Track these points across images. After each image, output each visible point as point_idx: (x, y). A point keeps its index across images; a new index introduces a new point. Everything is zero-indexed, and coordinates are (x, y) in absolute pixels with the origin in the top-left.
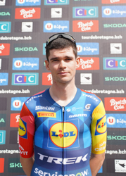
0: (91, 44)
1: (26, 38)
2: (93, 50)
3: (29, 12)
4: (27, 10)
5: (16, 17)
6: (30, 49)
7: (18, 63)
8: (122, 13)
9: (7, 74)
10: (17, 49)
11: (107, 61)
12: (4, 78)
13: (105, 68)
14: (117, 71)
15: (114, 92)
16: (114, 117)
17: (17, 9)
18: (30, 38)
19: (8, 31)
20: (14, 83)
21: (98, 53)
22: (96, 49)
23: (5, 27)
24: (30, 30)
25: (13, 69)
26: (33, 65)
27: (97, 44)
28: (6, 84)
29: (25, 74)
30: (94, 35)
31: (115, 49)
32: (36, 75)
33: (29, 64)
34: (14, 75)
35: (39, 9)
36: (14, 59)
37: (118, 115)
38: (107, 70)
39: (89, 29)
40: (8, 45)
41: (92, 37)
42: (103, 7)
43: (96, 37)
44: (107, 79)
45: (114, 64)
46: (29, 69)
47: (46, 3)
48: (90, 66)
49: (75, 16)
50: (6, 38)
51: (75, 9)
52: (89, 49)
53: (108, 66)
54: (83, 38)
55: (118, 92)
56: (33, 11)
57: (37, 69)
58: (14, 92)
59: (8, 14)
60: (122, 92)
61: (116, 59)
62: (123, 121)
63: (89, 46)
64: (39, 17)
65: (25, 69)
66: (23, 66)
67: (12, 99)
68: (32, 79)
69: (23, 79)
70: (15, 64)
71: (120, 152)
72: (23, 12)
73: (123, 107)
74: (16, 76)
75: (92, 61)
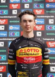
0: (41, 19)
1: (14, 17)
2: (42, 22)
3: (15, 5)
4: (14, 5)
5: (10, 8)
6: (16, 22)
7: (11, 28)
8: (54, 6)
9: (7, 32)
10: (11, 22)
11: (48, 27)
12: (6, 34)
13: (47, 29)
14: (52, 31)
15: (50, 39)
16: (50, 49)
17: (10, 4)
18: (16, 17)
19: (7, 14)
20: (9, 36)
21: (44, 23)
22: (43, 22)
23: (5, 12)
24: (16, 13)
25: (9, 30)
26: (17, 28)
27: (44, 20)
28: (7, 36)
29: (14, 32)
30: (42, 16)
31: (51, 21)
32: (19, 32)
33: (16, 28)
34: (10, 32)
35: (20, 4)
36: (9, 26)
37: (52, 49)
38: (47, 31)
39: (40, 13)
40: (7, 20)
41: (41, 17)
42: (46, 4)
43: (43, 17)
44: (47, 34)
45: (50, 28)
46: (16, 30)
47: (22, 2)
48: (40, 29)
49: (34, 8)
50: (6, 17)
51: (34, 4)
52: (40, 22)
53: (48, 29)
54: (38, 17)
55: (52, 39)
56: (17, 5)
57: (19, 30)
58: (10, 39)
59: (7, 6)
60: (54, 39)
61: (51, 26)
62: (54, 51)
63: (40, 20)
64: (19, 8)
65: (14, 30)
66: (13, 29)
67: (9, 42)
68: (17, 34)
69: (13, 34)
70: (10, 28)
71: (53, 64)
72: (13, 5)
73: (54, 46)
74: (11, 33)
75: (41, 27)
